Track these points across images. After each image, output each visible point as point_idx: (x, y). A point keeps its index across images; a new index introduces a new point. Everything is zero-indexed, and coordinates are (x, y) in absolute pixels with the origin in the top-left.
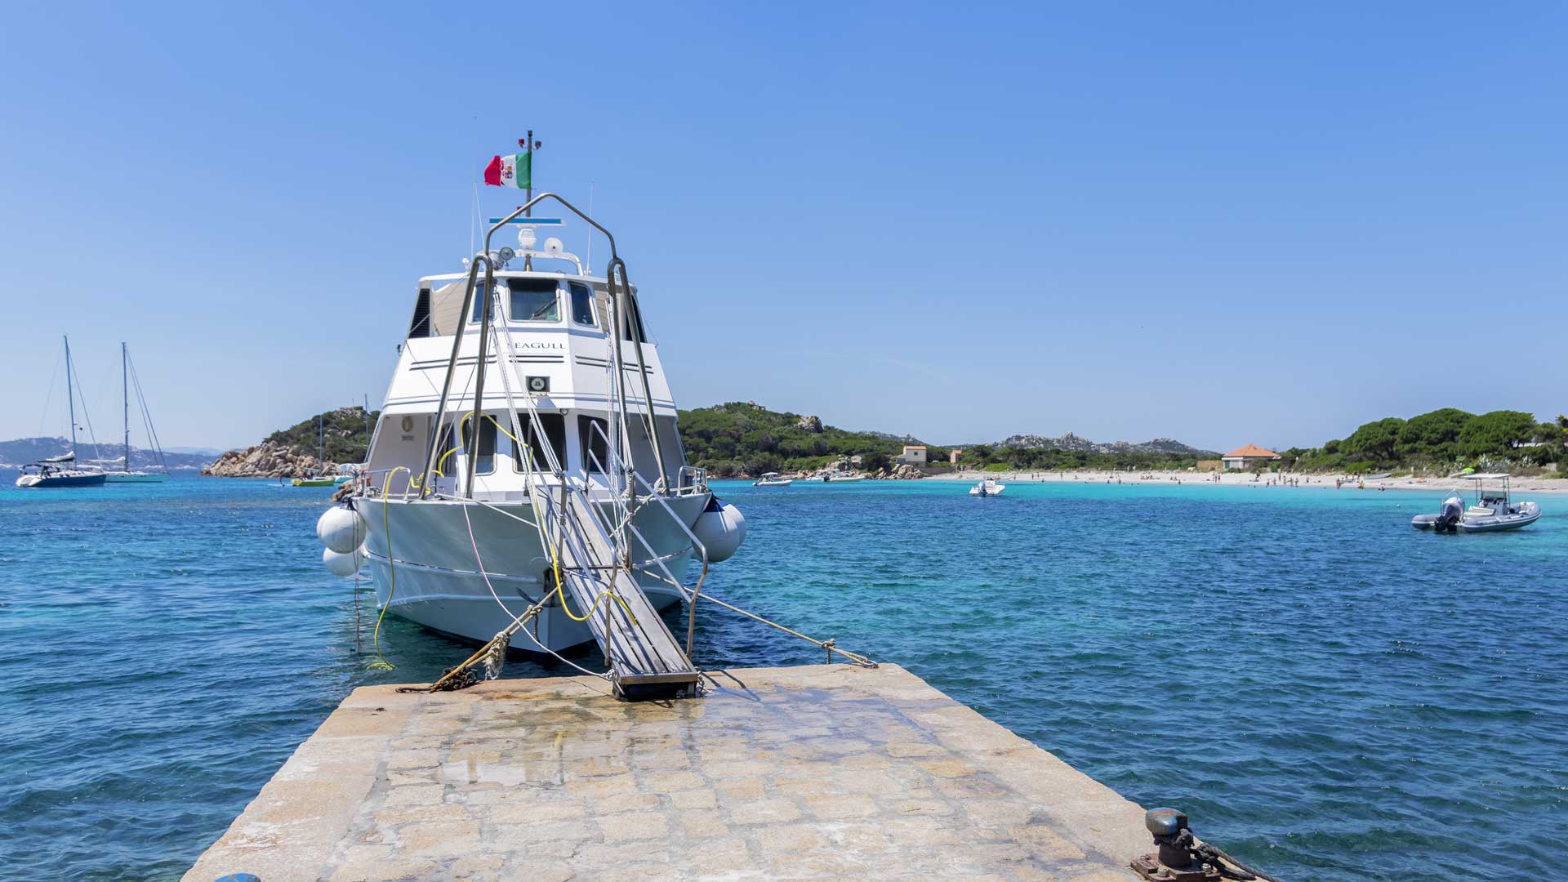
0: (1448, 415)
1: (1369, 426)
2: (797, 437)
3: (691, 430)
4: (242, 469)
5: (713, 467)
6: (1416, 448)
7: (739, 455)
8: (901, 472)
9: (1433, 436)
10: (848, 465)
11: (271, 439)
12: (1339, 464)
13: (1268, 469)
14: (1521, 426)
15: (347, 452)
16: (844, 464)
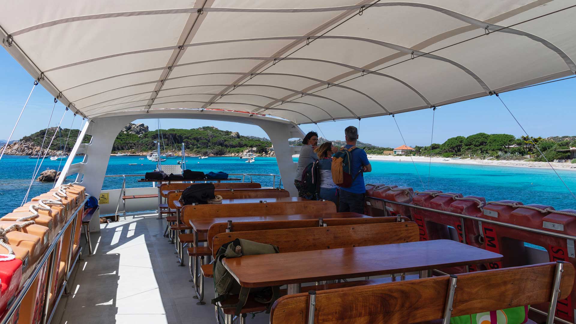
0: (482, 135)
1: (452, 139)
2: (231, 140)
3: (191, 137)
4: (11, 151)
5: (200, 152)
6: (471, 148)
7: (210, 147)
8: (271, 154)
9: (477, 143)
10: (251, 151)
11: (23, 140)
12: (439, 153)
13: (412, 155)
14: (510, 139)
15: (54, 145)
16: (250, 151)
